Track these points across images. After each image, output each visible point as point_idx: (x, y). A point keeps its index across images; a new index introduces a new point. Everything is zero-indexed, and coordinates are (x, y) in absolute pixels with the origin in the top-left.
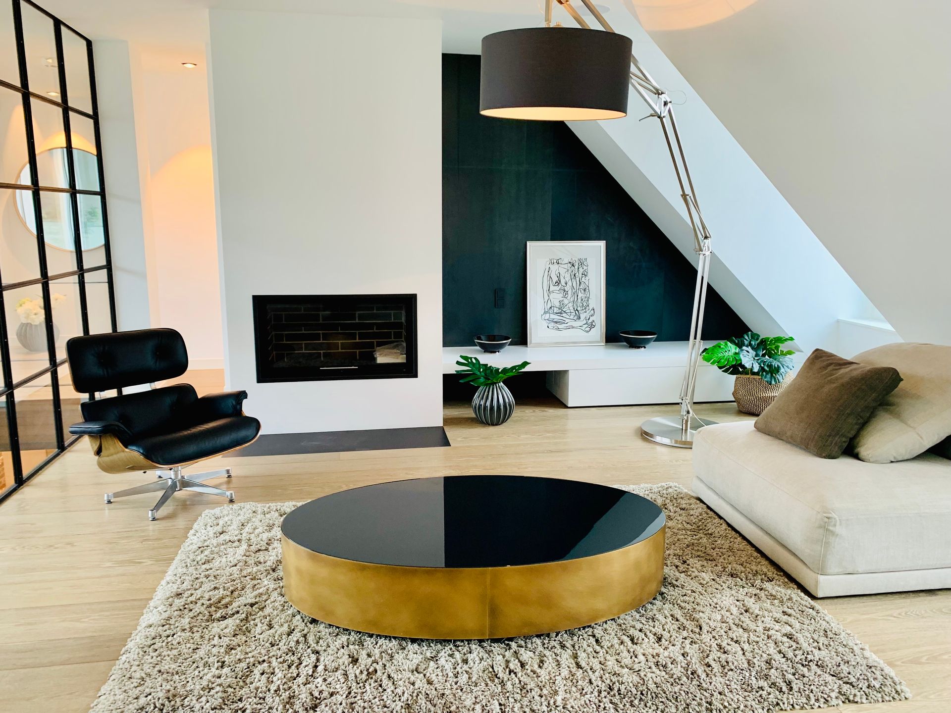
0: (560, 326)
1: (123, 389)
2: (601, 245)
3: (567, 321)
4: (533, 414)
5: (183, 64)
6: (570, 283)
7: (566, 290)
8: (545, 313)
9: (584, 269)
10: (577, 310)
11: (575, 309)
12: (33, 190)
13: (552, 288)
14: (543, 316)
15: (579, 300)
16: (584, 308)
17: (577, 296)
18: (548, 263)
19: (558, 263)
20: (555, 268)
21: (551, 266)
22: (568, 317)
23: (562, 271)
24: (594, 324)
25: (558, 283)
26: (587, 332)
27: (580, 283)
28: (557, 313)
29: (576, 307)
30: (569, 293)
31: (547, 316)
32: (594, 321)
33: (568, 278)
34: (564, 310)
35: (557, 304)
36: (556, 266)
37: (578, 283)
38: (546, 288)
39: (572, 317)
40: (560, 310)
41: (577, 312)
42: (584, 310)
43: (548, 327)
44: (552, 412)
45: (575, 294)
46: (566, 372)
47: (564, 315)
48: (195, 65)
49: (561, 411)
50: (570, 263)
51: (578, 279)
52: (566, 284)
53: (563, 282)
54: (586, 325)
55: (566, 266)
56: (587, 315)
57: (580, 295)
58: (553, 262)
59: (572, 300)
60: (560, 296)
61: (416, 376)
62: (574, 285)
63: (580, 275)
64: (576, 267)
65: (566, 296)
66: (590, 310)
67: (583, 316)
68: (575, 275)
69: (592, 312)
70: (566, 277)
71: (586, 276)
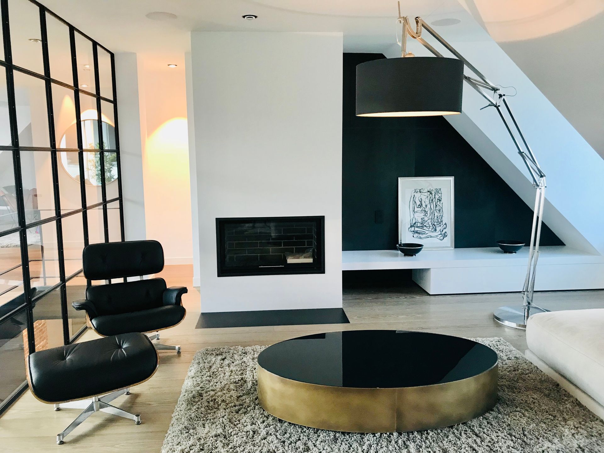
0: (422, 236)
1: (128, 278)
2: (451, 179)
3: (427, 232)
4: (405, 300)
5: (169, 65)
6: (429, 206)
7: (426, 211)
8: (411, 226)
9: (439, 196)
10: (434, 224)
11: (433, 224)
12: (79, 152)
13: (416, 209)
14: (410, 229)
15: (436, 218)
16: (439, 223)
17: (434, 215)
18: (414, 191)
19: (420, 192)
20: (418, 195)
21: (415, 194)
22: (428, 229)
23: (424, 198)
24: (446, 234)
25: (421, 206)
26: (441, 240)
27: (436, 206)
28: (420, 227)
29: (433, 223)
30: (429, 212)
31: (413, 229)
32: (446, 232)
33: (427, 202)
34: (425, 224)
35: (420, 221)
36: (419, 194)
37: (435, 205)
38: (411, 209)
39: (430, 230)
40: (422, 225)
41: (434, 226)
42: (439, 225)
43: (413, 237)
44: (418, 298)
45: (432, 213)
46: (428, 270)
47: (425, 228)
48: (176, 65)
49: (426, 298)
50: (429, 191)
51: (434, 203)
52: (426, 206)
53: (424, 206)
54: (441, 235)
55: (426, 194)
56: (441, 228)
57: (436, 214)
58: (416, 191)
59: (430, 217)
60: (422, 215)
61: (324, 272)
62: (432, 207)
63: (436, 200)
64: (433, 195)
65: (426, 215)
66: (443, 224)
67: (438, 229)
68: (432, 200)
69: (445, 226)
70: (426, 201)
71: (440, 201)
